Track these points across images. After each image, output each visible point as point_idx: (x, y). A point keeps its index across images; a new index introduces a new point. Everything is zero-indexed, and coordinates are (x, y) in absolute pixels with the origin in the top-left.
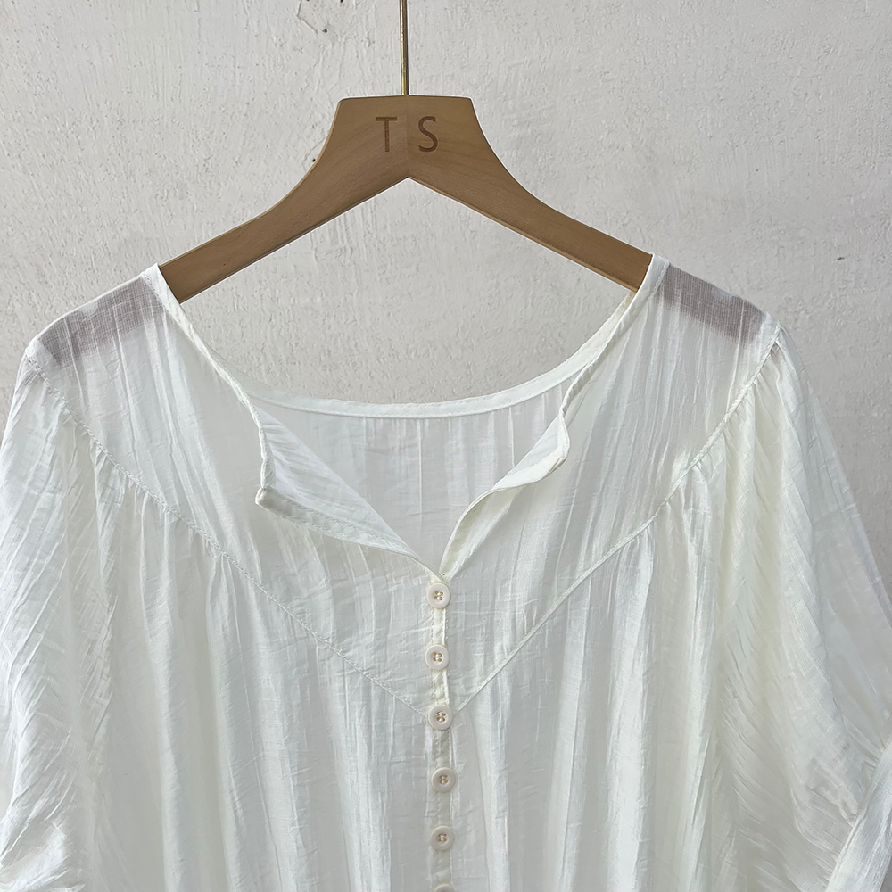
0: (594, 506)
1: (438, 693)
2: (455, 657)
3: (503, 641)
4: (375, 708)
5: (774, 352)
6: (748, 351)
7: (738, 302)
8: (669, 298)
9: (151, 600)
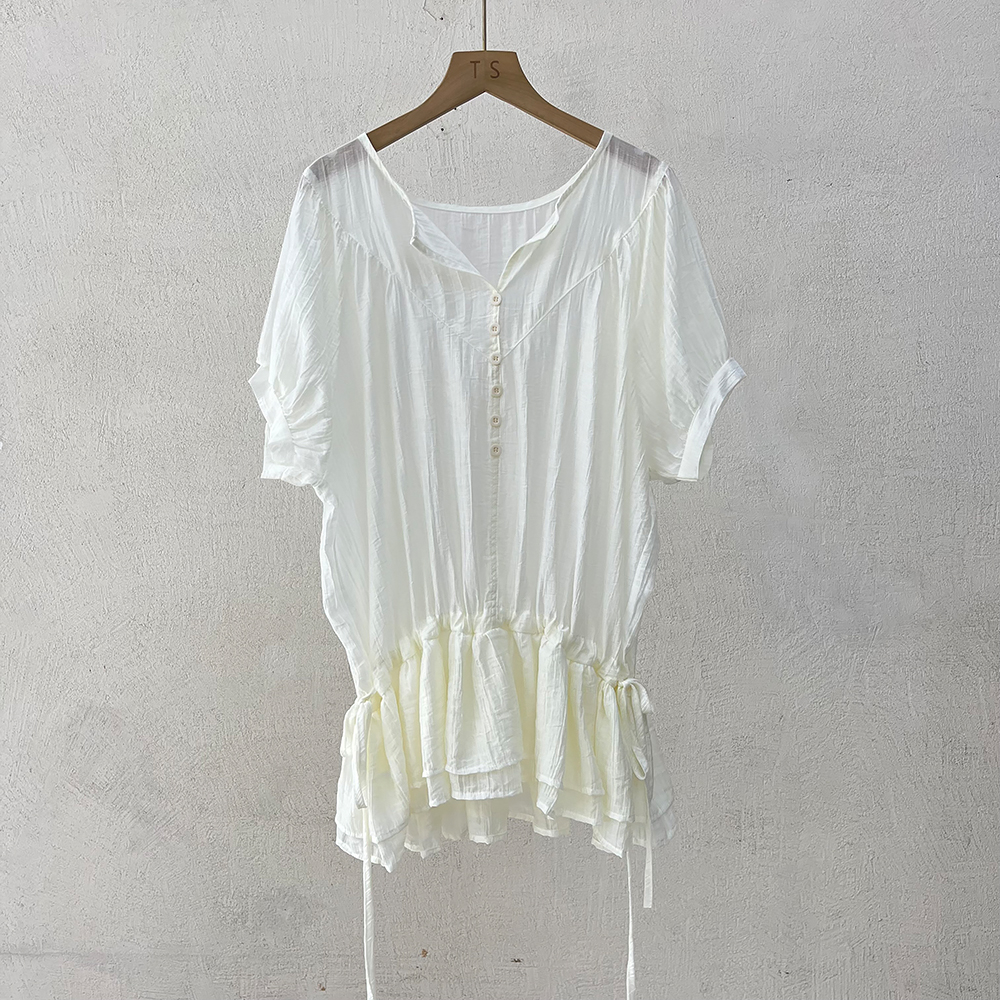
0: (574, 256)
1: (495, 347)
2: (503, 330)
3: (527, 323)
4: (464, 352)
5: (664, 180)
6: (652, 180)
7: (647, 155)
8: (612, 152)
9: (360, 293)
